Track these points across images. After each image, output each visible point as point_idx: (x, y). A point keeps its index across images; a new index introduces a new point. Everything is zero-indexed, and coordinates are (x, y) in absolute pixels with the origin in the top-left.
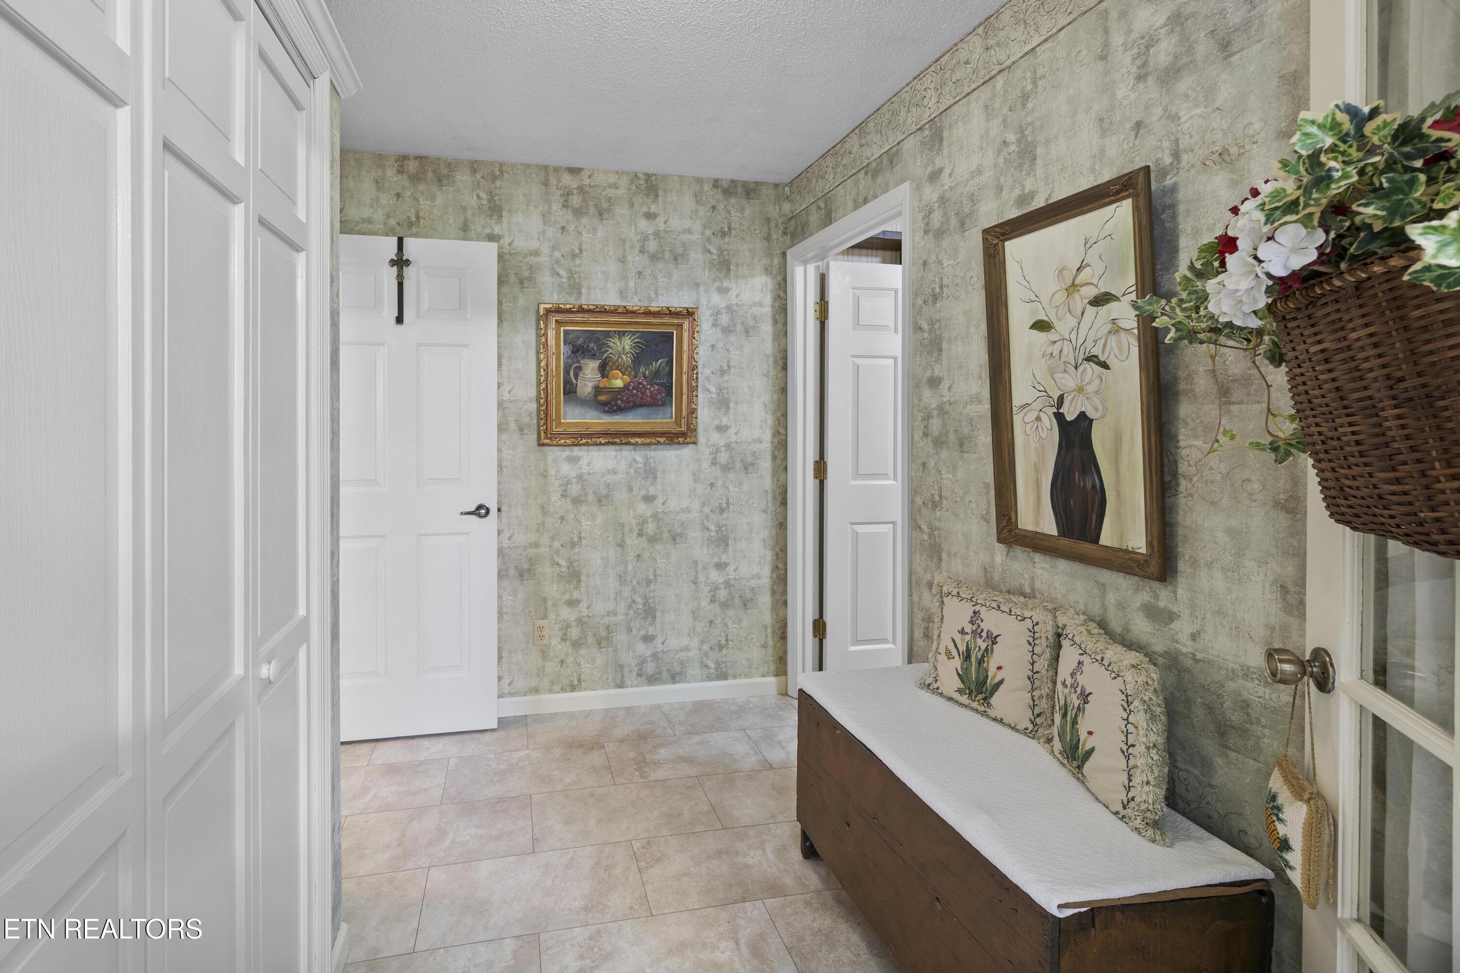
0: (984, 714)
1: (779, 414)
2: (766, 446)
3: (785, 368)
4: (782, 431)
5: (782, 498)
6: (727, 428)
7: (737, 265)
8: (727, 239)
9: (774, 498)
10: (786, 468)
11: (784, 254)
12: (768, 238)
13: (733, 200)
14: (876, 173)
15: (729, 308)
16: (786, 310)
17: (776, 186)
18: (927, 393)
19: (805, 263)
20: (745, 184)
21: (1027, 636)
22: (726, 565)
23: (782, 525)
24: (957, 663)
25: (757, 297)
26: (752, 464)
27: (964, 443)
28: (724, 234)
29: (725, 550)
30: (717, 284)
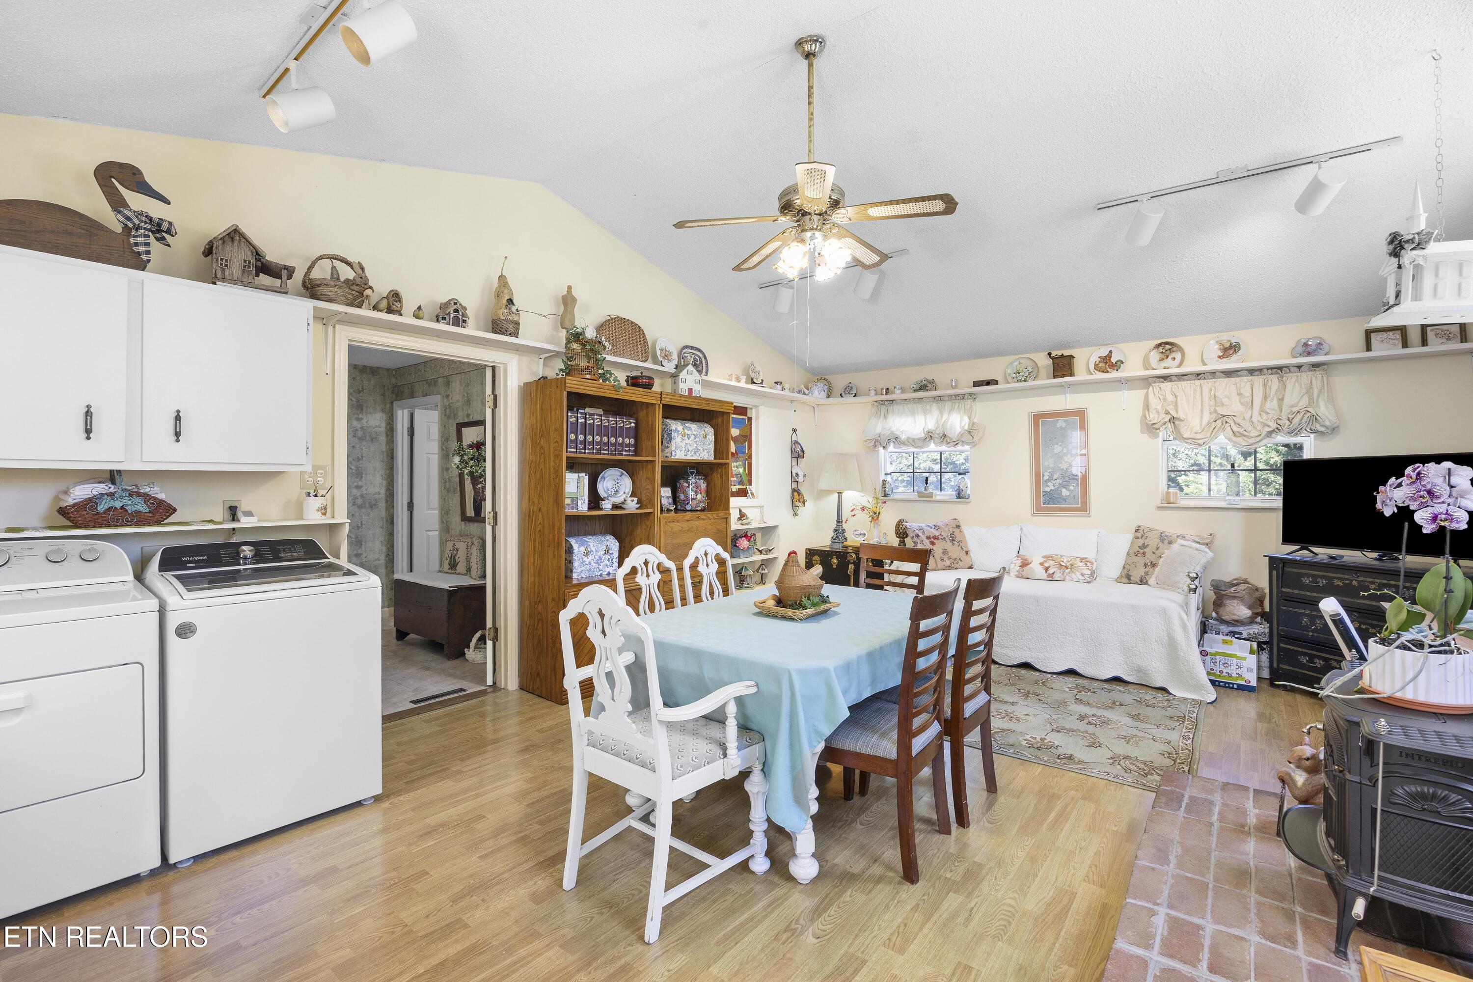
0: (455, 574)
1: (389, 480)
2: (383, 495)
3: (392, 458)
4: (391, 488)
5: (391, 521)
6: (361, 487)
7: (367, 407)
8: (361, 394)
9: (387, 521)
10: (393, 506)
11: (392, 403)
12: (383, 395)
13: (365, 376)
14: (430, 385)
15: (362, 428)
16: (393, 430)
17: (388, 370)
18: (445, 473)
19: (403, 409)
20: (371, 368)
21: (466, 547)
22: (361, 554)
23: (391, 534)
24: (448, 561)
25: (378, 423)
26: (375, 505)
27: (454, 490)
28: (359, 392)
29: (360, 547)
30: (356, 416)
